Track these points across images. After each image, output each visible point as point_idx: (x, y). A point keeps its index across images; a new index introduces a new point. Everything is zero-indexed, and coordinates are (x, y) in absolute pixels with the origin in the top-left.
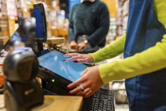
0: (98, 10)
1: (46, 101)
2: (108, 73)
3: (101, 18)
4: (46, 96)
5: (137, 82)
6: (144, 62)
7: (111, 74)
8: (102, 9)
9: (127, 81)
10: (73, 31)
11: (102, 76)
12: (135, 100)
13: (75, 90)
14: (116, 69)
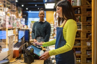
0: (46, 26)
1: (34, 61)
2: (51, 53)
3: (48, 30)
4: (35, 60)
5: (59, 56)
6: (61, 50)
7: (52, 53)
8: (48, 26)
9: (56, 56)
10: (34, 35)
11: (50, 54)
12: (58, 62)
13: (41, 58)
14: (54, 52)
